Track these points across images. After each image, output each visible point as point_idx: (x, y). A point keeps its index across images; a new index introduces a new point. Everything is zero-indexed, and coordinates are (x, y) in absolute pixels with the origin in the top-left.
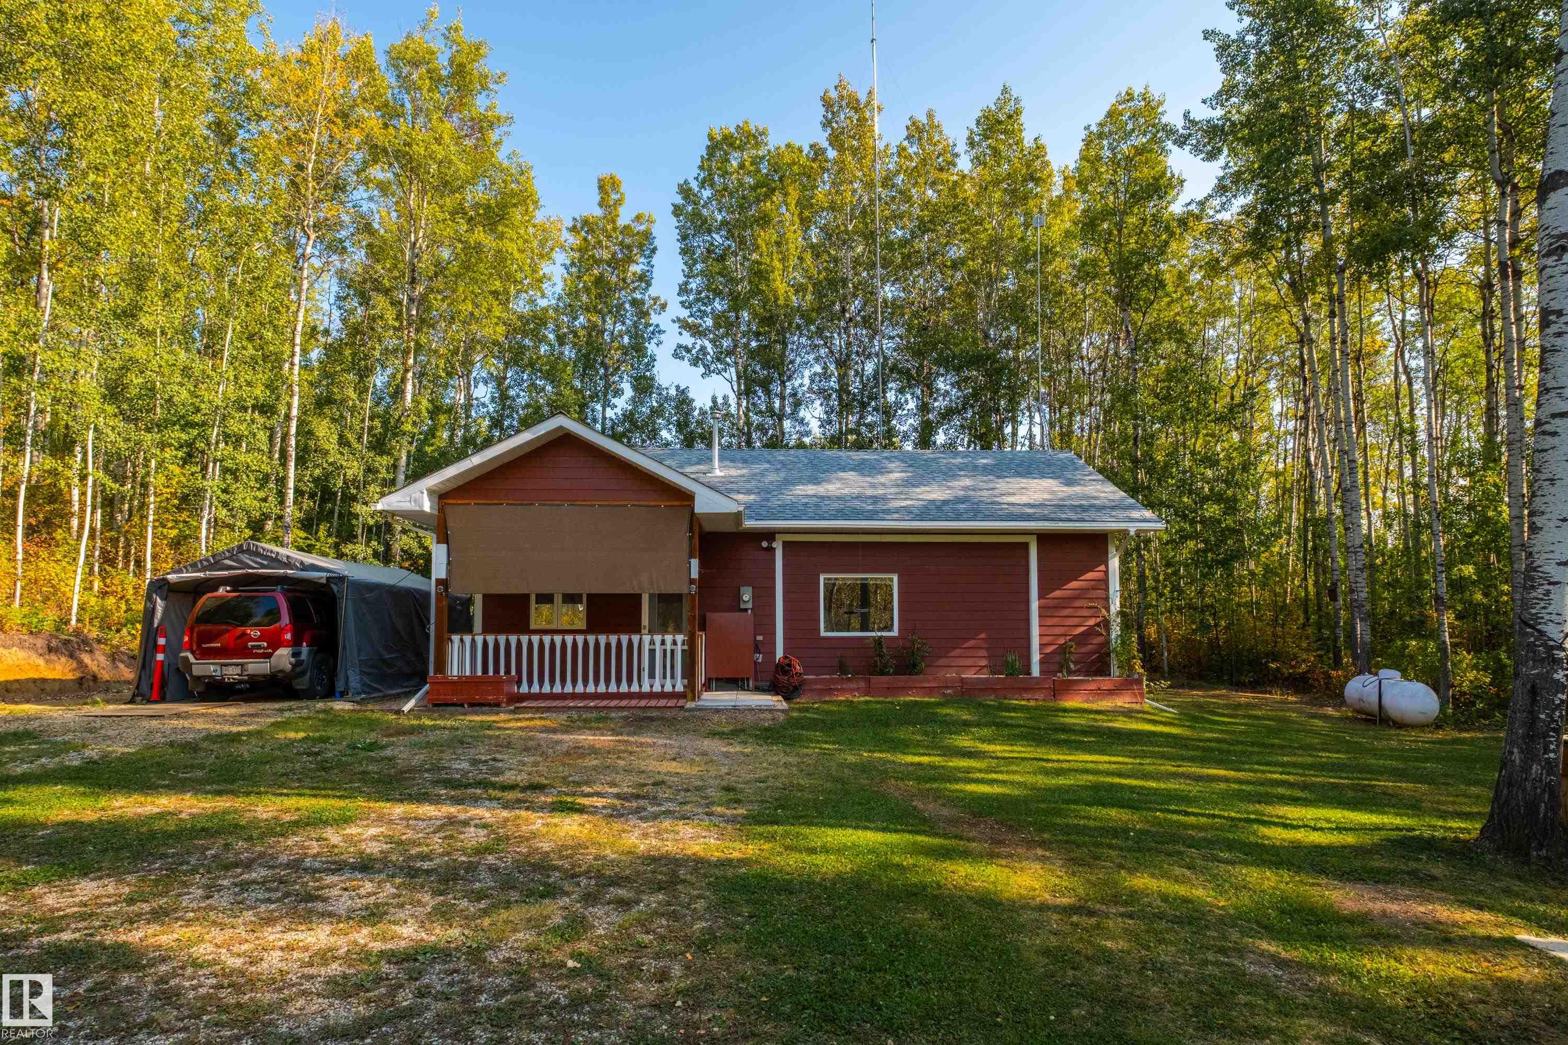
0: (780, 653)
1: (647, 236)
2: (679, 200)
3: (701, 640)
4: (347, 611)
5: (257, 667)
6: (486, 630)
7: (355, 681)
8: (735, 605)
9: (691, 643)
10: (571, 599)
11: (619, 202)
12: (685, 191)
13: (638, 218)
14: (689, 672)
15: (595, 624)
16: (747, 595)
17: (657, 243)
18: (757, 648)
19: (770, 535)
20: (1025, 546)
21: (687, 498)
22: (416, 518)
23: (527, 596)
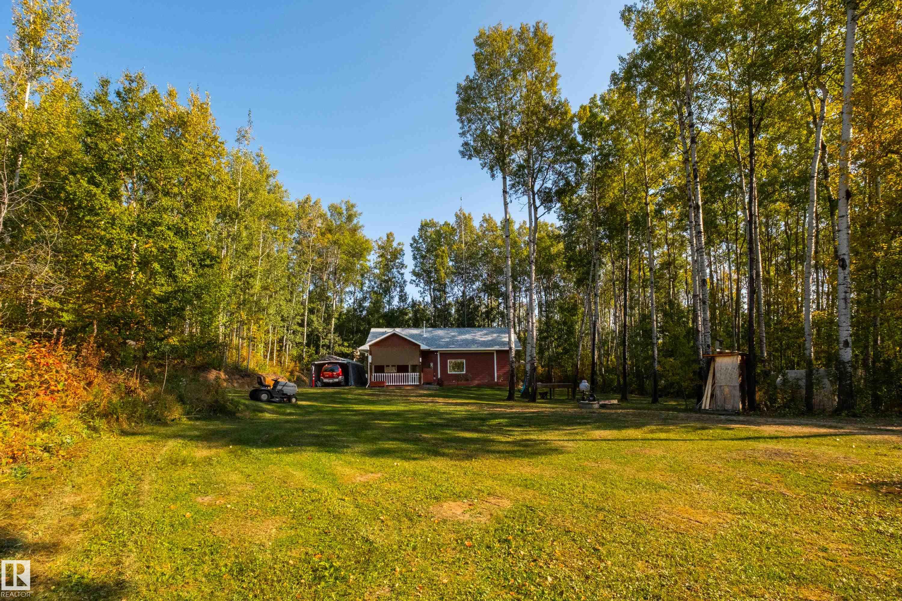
0: (439, 377)
1: (402, 250)
2: (412, 242)
3: (422, 374)
4: (351, 369)
5: (336, 380)
6: (375, 372)
7: (353, 383)
8: (429, 367)
9: (420, 375)
10: (393, 366)
11: (393, 241)
12: (414, 239)
13: (399, 244)
14: (420, 381)
15: (398, 371)
16: (432, 365)
17: (405, 252)
18: (434, 376)
19: (437, 351)
20: (493, 353)
21: (419, 346)
22: (367, 351)
23: (383, 366)
